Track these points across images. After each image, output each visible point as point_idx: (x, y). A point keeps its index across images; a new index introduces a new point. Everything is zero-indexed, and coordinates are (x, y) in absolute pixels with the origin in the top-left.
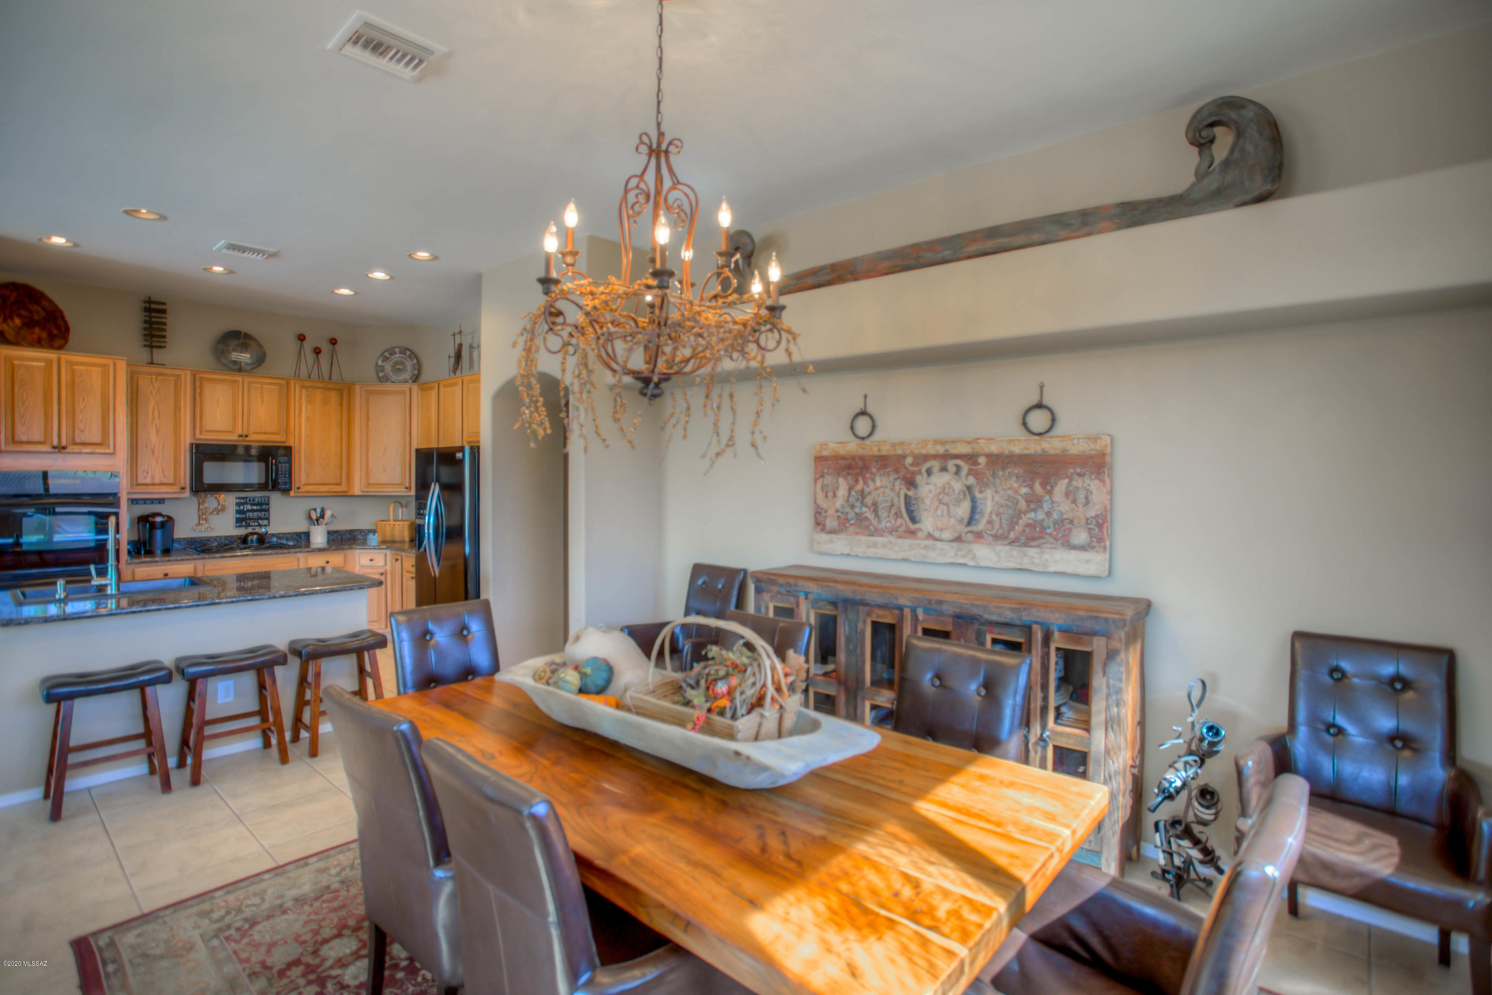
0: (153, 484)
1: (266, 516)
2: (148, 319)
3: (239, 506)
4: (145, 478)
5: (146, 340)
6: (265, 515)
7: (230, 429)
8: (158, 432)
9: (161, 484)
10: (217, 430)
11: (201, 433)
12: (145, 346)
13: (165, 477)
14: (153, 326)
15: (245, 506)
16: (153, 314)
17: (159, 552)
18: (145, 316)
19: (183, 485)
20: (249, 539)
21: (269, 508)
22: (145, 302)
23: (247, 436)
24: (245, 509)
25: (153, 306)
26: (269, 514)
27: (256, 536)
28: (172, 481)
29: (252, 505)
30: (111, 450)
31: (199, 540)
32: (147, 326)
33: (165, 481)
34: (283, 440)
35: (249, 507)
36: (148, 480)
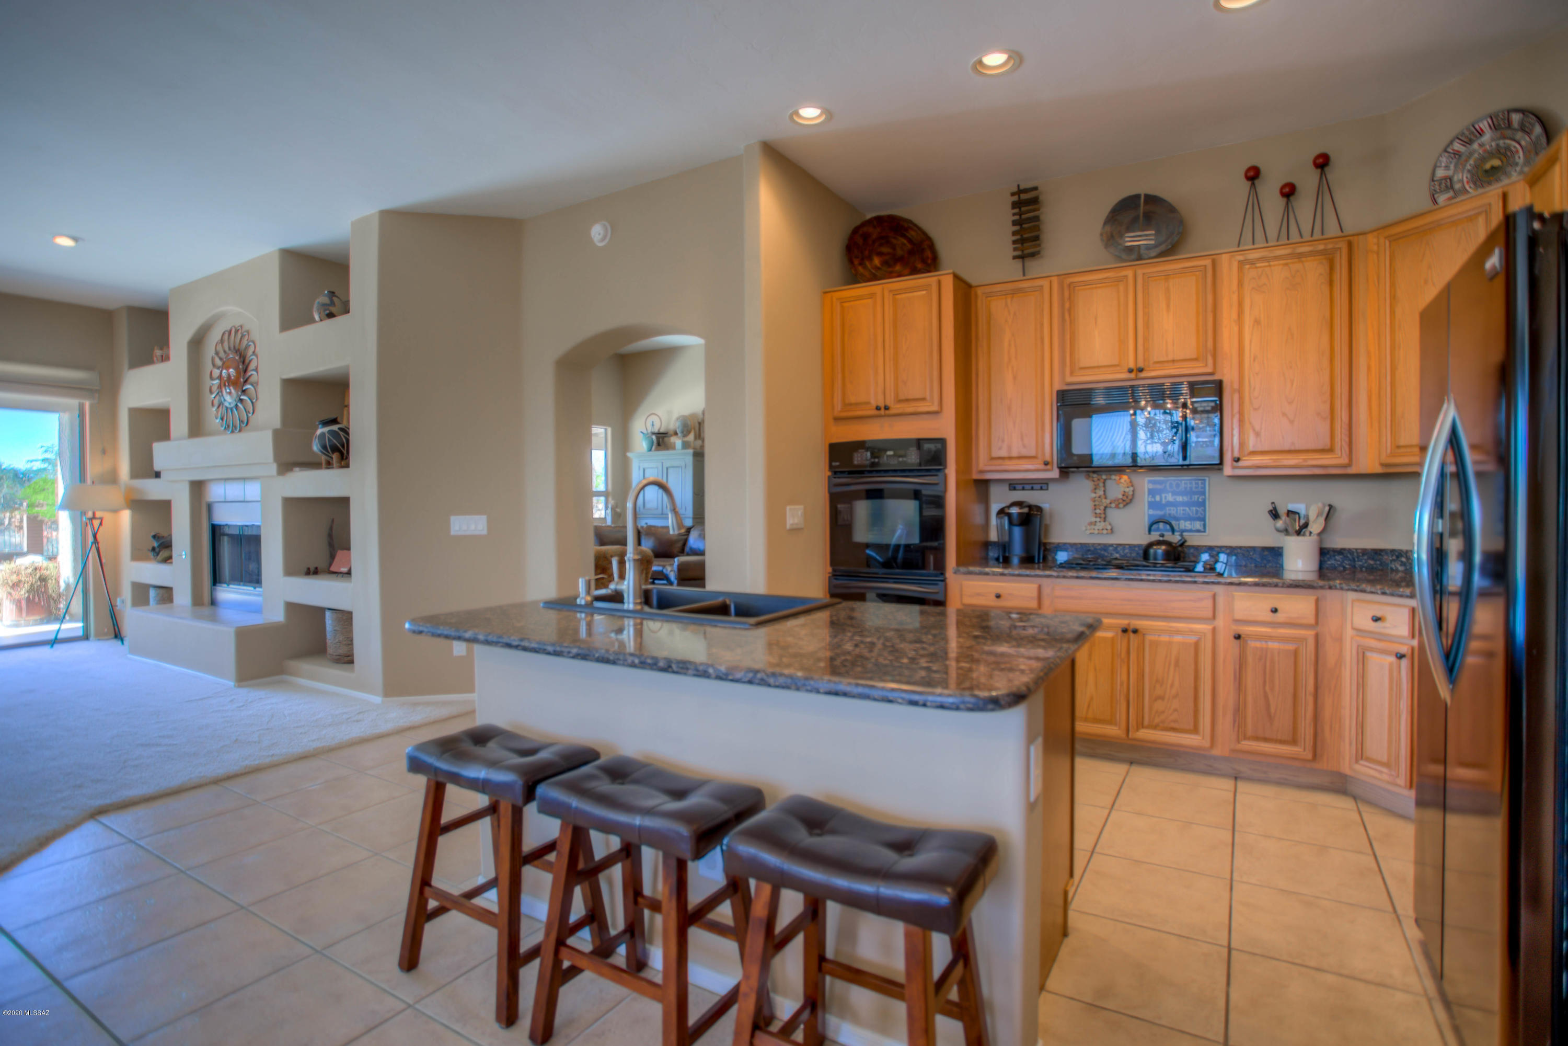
0: (1010, 458)
1: (1199, 515)
2: (1017, 217)
3: (1154, 497)
4: (1000, 448)
5: (1015, 249)
6: (1197, 511)
7: (1116, 362)
8: (1015, 378)
9: (1020, 458)
10: (1096, 365)
11: (1072, 374)
12: (1015, 258)
13: (1024, 446)
14: (1024, 226)
15: (1163, 495)
16: (1023, 209)
17: (1015, 561)
18: (1014, 215)
19: (1048, 458)
20: (1152, 551)
21: (1204, 501)
22: (1013, 194)
23: (1141, 370)
24: (1164, 501)
25: (1024, 196)
26: (1204, 511)
27: (1163, 547)
28: (1033, 453)
29: (1174, 493)
30: (935, 408)
31: (1092, 548)
32: (1017, 228)
33: (1025, 452)
34: (1209, 369)
35: (1170, 498)
36: (1003, 453)
